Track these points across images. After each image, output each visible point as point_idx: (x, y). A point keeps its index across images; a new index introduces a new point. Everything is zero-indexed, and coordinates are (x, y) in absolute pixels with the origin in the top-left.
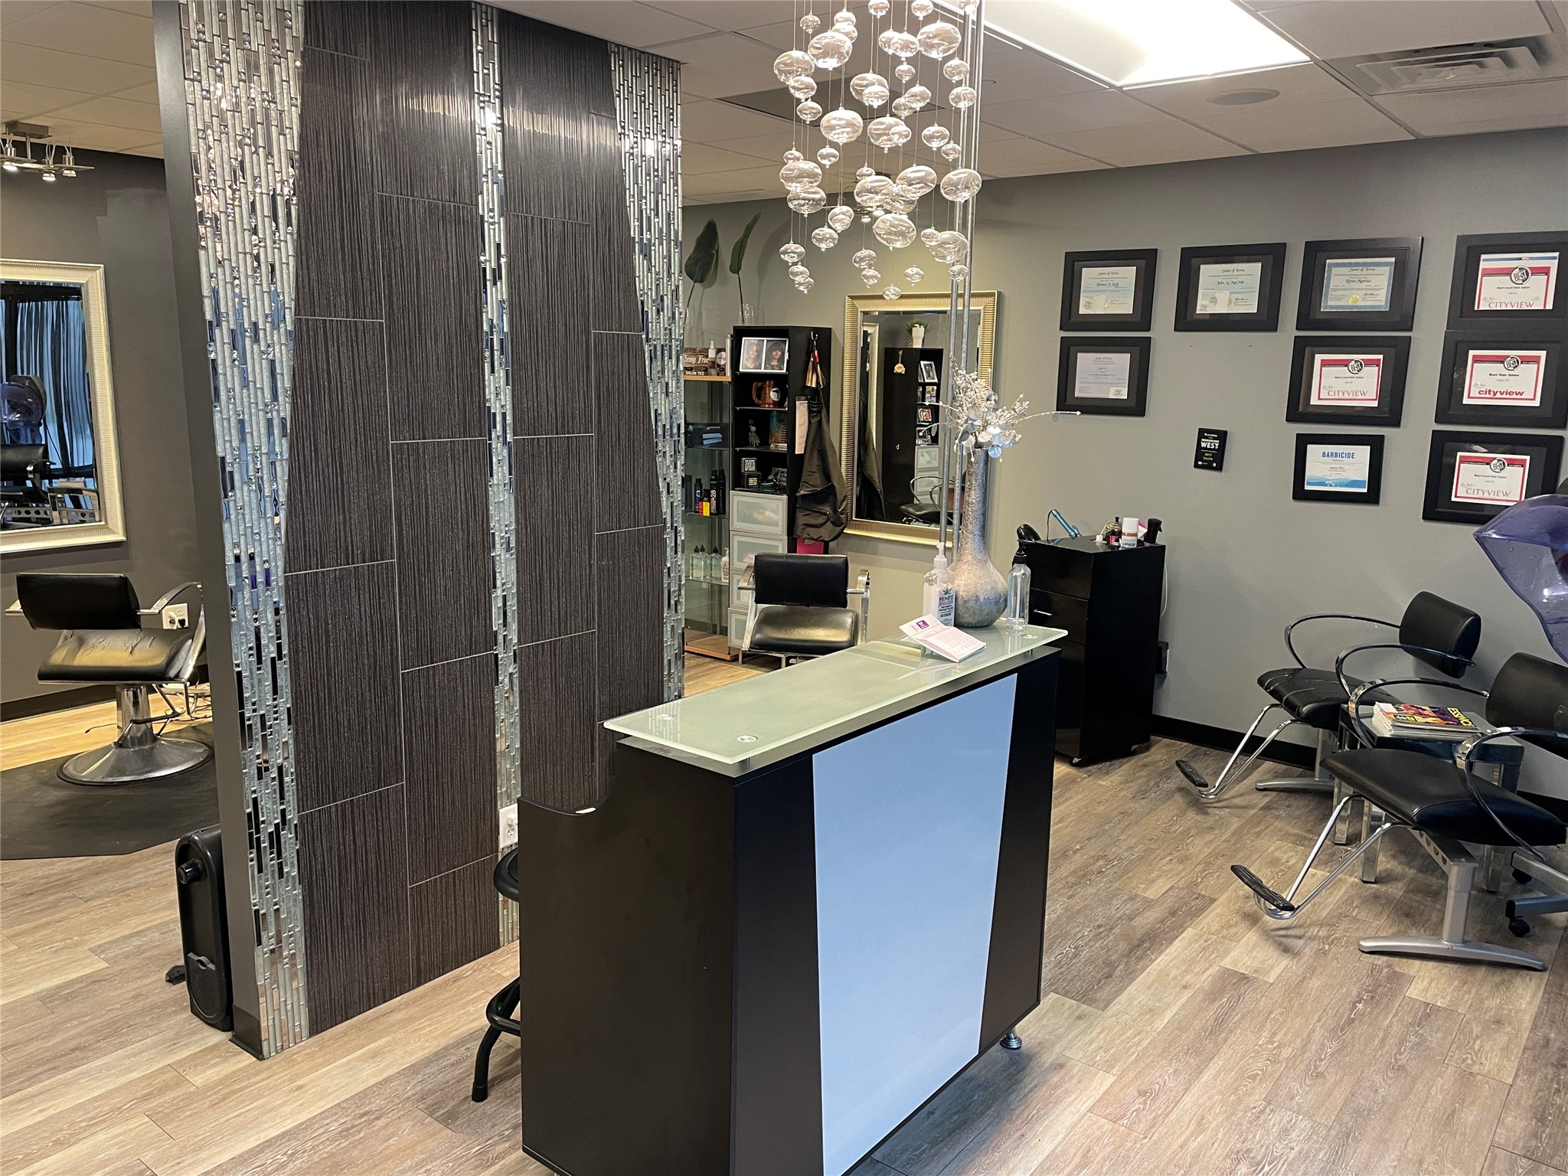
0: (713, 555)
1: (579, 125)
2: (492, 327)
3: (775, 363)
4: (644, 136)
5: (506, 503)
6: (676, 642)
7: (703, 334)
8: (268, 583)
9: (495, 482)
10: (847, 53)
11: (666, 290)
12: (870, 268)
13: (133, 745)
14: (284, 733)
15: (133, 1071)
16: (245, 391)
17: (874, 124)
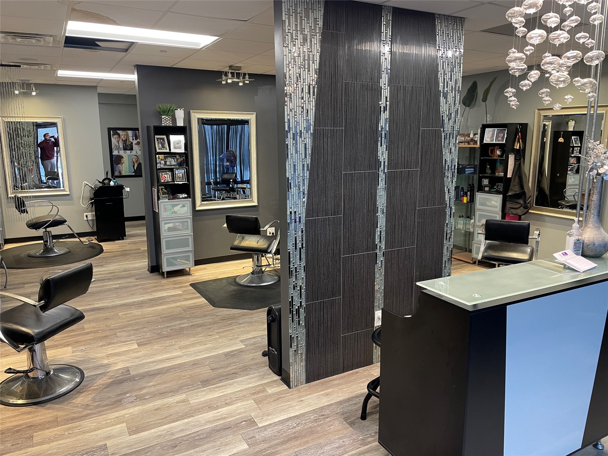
0: (467, 219)
1: (421, 48)
2: (382, 128)
3: (500, 139)
4: (447, 49)
5: (383, 195)
6: (449, 253)
7: (468, 128)
8: (300, 222)
9: (380, 187)
10: (540, 6)
11: (453, 110)
12: (547, 97)
13: (256, 274)
14: (302, 274)
15: (250, 384)
16: (296, 155)
17: (552, 35)
